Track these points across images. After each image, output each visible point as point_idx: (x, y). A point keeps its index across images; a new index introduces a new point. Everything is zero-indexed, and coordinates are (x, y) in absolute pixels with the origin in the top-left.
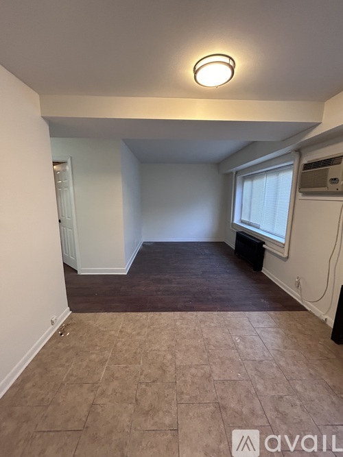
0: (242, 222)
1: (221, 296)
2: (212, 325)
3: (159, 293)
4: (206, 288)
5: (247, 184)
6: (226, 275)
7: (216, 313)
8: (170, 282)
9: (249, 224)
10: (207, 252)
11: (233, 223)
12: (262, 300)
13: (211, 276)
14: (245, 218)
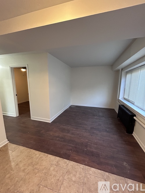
0: (125, 99)
1: (94, 150)
2: (74, 179)
3: (57, 139)
4: (87, 140)
5: (129, 76)
6: (105, 133)
7: (82, 166)
8: (68, 131)
9: (128, 101)
10: (101, 114)
11: (118, 99)
12: (125, 163)
13: (95, 132)
14: (126, 97)
